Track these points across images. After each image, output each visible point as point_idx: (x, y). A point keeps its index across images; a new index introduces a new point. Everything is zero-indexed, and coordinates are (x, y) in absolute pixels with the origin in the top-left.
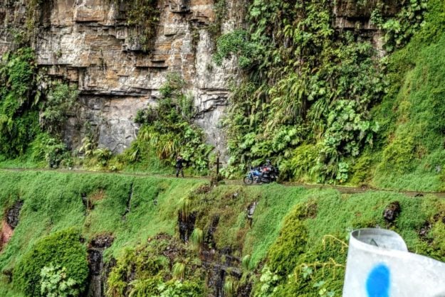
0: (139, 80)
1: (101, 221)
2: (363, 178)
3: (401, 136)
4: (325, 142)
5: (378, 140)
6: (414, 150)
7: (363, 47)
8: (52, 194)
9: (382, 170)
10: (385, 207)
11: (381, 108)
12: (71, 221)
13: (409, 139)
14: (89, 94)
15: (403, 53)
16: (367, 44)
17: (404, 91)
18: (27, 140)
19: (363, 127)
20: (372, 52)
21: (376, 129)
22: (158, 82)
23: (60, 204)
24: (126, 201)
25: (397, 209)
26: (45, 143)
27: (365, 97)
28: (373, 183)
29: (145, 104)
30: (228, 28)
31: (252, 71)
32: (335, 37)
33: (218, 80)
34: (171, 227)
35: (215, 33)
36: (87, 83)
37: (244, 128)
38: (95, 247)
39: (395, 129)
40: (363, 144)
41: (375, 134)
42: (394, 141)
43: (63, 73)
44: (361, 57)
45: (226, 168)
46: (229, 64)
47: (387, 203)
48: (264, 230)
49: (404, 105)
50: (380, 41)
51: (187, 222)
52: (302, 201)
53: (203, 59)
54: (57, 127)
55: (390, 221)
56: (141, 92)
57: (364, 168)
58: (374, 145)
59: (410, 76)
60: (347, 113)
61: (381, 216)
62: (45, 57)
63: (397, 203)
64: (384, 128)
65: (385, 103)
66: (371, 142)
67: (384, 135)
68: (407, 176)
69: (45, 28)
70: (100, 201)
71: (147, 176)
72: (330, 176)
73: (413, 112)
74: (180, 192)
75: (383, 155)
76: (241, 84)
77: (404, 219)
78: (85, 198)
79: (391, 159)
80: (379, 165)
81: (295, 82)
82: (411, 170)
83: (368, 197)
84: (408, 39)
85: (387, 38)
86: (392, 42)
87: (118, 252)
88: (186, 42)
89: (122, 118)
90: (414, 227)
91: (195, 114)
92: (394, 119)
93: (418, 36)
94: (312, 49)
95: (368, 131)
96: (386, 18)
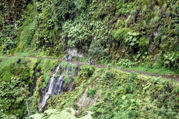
2: (13, 54)
4: (4, 46)
5: (16, 45)
6: (24, 48)
7: (12, 26)
9: (16, 52)
10: (17, 60)
11: (16, 39)
13: (22, 45)
15: (21, 27)
16: (13, 25)
17: (21, 36)
19: (12, 43)
20: (14, 27)
21: (15, 43)
25: (20, 60)
27: (13, 37)
28: (14, 55)
32: (6, 23)
39: (19, 43)
40: (12, 47)
41: (15, 44)
42: (19, 46)
44: (12, 28)
47: (18, 59)
49: (21, 38)
50: (16, 25)
55: (18, 63)
57: (13, 51)
58: (15, 47)
59: (22, 32)
61: (16, 62)
63: (20, 59)
64: (17, 43)
65: (17, 38)
66: (14, 46)
67: (17, 44)
68: (22, 53)
72: (5, 53)
73: (23, 40)
75: (17, 49)
77: (21, 62)
79: (19, 49)
80: (16, 51)
82: (23, 52)
83: (13, 58)
84: (22, 25)
85: (17, 24)
86: (18, 25)
90: (23, 64)
92: (19, 41)
93: (24, 24)
95: (13, 44)
96: (17, 20)
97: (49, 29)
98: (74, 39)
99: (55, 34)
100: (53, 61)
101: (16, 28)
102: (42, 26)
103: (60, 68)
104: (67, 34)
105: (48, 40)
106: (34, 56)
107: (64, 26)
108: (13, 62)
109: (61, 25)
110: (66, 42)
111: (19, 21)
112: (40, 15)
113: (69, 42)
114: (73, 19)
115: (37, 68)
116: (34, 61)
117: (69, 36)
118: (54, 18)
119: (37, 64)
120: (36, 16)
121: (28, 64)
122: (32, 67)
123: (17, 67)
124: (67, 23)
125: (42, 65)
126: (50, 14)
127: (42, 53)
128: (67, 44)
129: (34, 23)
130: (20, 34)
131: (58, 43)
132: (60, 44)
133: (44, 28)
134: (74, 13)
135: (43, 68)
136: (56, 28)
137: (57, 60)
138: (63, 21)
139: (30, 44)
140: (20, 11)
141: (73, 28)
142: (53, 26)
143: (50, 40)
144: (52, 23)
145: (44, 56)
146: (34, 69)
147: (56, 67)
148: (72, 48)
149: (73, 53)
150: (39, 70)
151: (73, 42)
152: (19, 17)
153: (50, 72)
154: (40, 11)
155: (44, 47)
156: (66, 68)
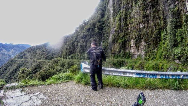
0: (137, 53)
1: (134, 64)
3: (157, 58)
4: (151, 58)
5: (155, 58)
8: (131, 61)
9: (156, 61)
10: (155, 64)
12: (132, 64)
14: (133, 54)
18: (129, 57)
22: (139, 53)
23: (131, 62)
24: (136, 62)
25: (156, 64)
26: (130, 58)
27: (155, 55)
29: (138, 55)
30: (144, 49)
31: (146, 52)
32: (152, 50)
33: (143, 53)
34: (139, 65)
35: (143, 49)
36: (133, 53)
37: (145, 57)
38: (133, 66)
43: (132, 53)
44: (154, 51)
45: (144, 60)
46: (144, 52)
48: (146, 65)
50: (156, 50)
51: (140, 64)
52: (149, 63)
53: (142, 52)
54: (131, 57)
56: (138, 54)
57: (154, 60)
59: (158, 53)
60: (153, 56)
62: (130, 51)
69: (131, 49)
70: (134, 62)
71: (138, 61)
72: (152, 61)
74: (140, 62)
76: (145, 53)
77: (157, 65)
78: (133, 62)
81: (149, 53)
82: (158, 61)
83: (154, 63)
87: (135, 66)
88: (141, 50)
89: (136, 56)
91: (142, 56)
92: (157, 56)
93: (159, 50)
94: (150, 51)
96: (156, 48)
97: (168, 51)
98: (177, 55)
99: (170, 53)
100: (168, 65)
101: (156, 51)
102: (165, 50)
103: (171, 68)
104: (174, 53)
105: (167, 56)
106: (162, 63)
107: (173, 50)
108: (153, 64)
109: (172, 49)
110: (174, 56)
111: (157, 49)
112: (164, 45)
113: (175, 56)
114: (177, 47)
115: (162, 68)
116: (161, 64)
117: (175, 54)
118: (169, 46)
119: (162, 66)
120: (163, 46)
121: (159, 66)
122: (160, 67)
123: (155, 66)
124: (174, 48)
125: (164, 67)
126: (168, 45)
127: (165, 61)
128: (174, 58)
129: (162, 49)
130: (157, 53)
131: (171, 57)
132: (172, 58)
133: (166, 51)
134: (177, 44)
135: (164, 68)
136: (170, 50)
137: (170, 65)
138: (173, 47)
139: (160, 58)
140: (157, 45)
141: (177, 50)
142: (169, 50)
143: (168, 56)
144: (169, 48)
145: (166, 63)
146: (161, 68)
147: (169, 67)
148: (177, 59)
149: (177, 61)
150: (163, 69)
151: (177, 57)
152: (157, 47)
153: (166, 70)
154: (164, 44)
155: (166, 59)
156: (173, 68)
